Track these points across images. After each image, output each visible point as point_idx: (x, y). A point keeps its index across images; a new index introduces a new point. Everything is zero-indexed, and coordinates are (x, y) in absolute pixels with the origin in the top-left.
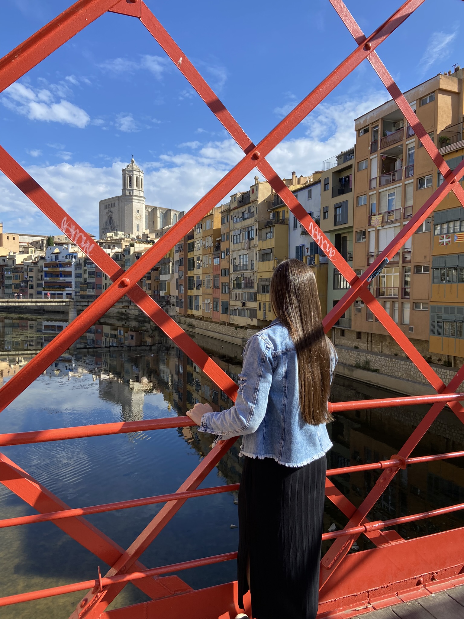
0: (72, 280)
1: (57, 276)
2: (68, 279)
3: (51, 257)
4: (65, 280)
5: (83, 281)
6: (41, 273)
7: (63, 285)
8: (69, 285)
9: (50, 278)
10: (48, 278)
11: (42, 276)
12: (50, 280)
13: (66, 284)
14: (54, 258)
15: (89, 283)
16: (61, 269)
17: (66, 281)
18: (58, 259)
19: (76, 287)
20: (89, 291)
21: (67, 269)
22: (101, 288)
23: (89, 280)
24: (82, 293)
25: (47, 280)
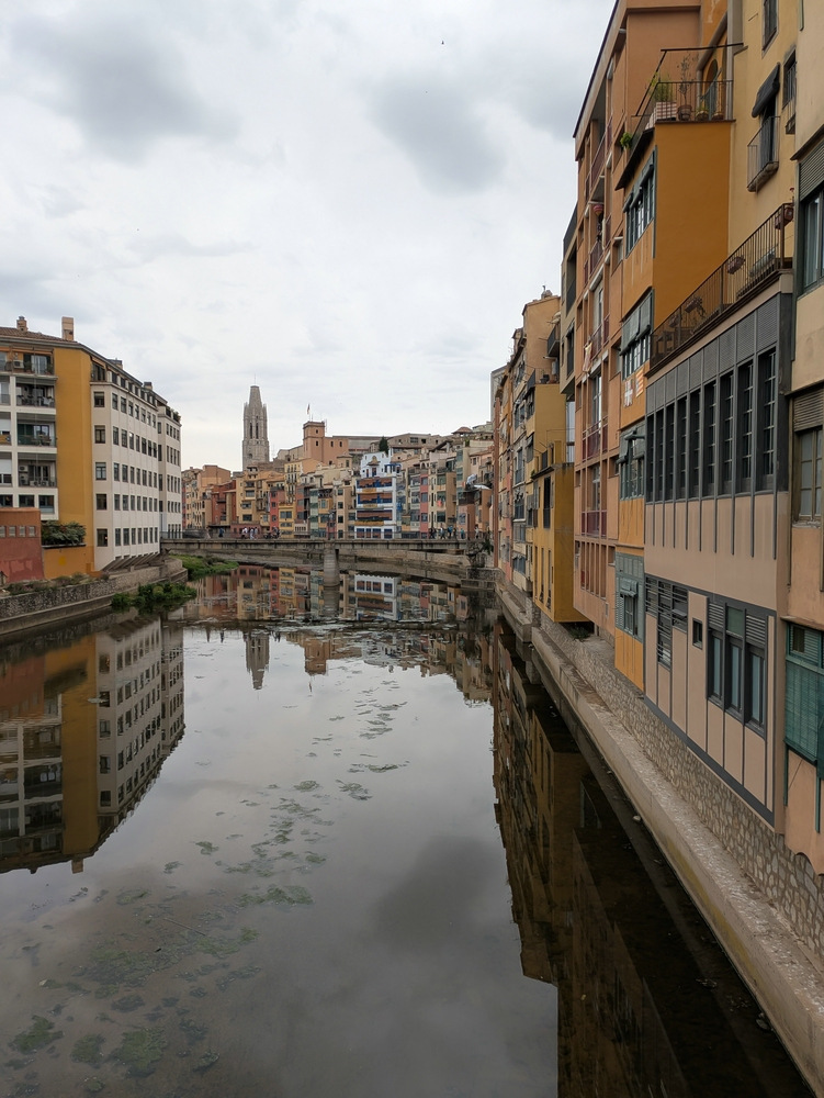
0: (392, 506)
1: (374, 501)
2: (386, 506)
3: (367, 470)
4: (383, 508)
5: (406, 509)
6: (355, 497)
7: (380, 515)
9: (367, 505)
10: (362, 505)
11: (355, 501)
12: (365, 508)
13: (385, 515)
14: (370, 472)
15: (413, 511)
16: (379, 490)
18: (376, 474)
19: (398, 519)
20: (413, 525)
21: (386, 489)
22: (426, 520)
23: (413, 506)
24: (405, 529)
25: (361, 508)
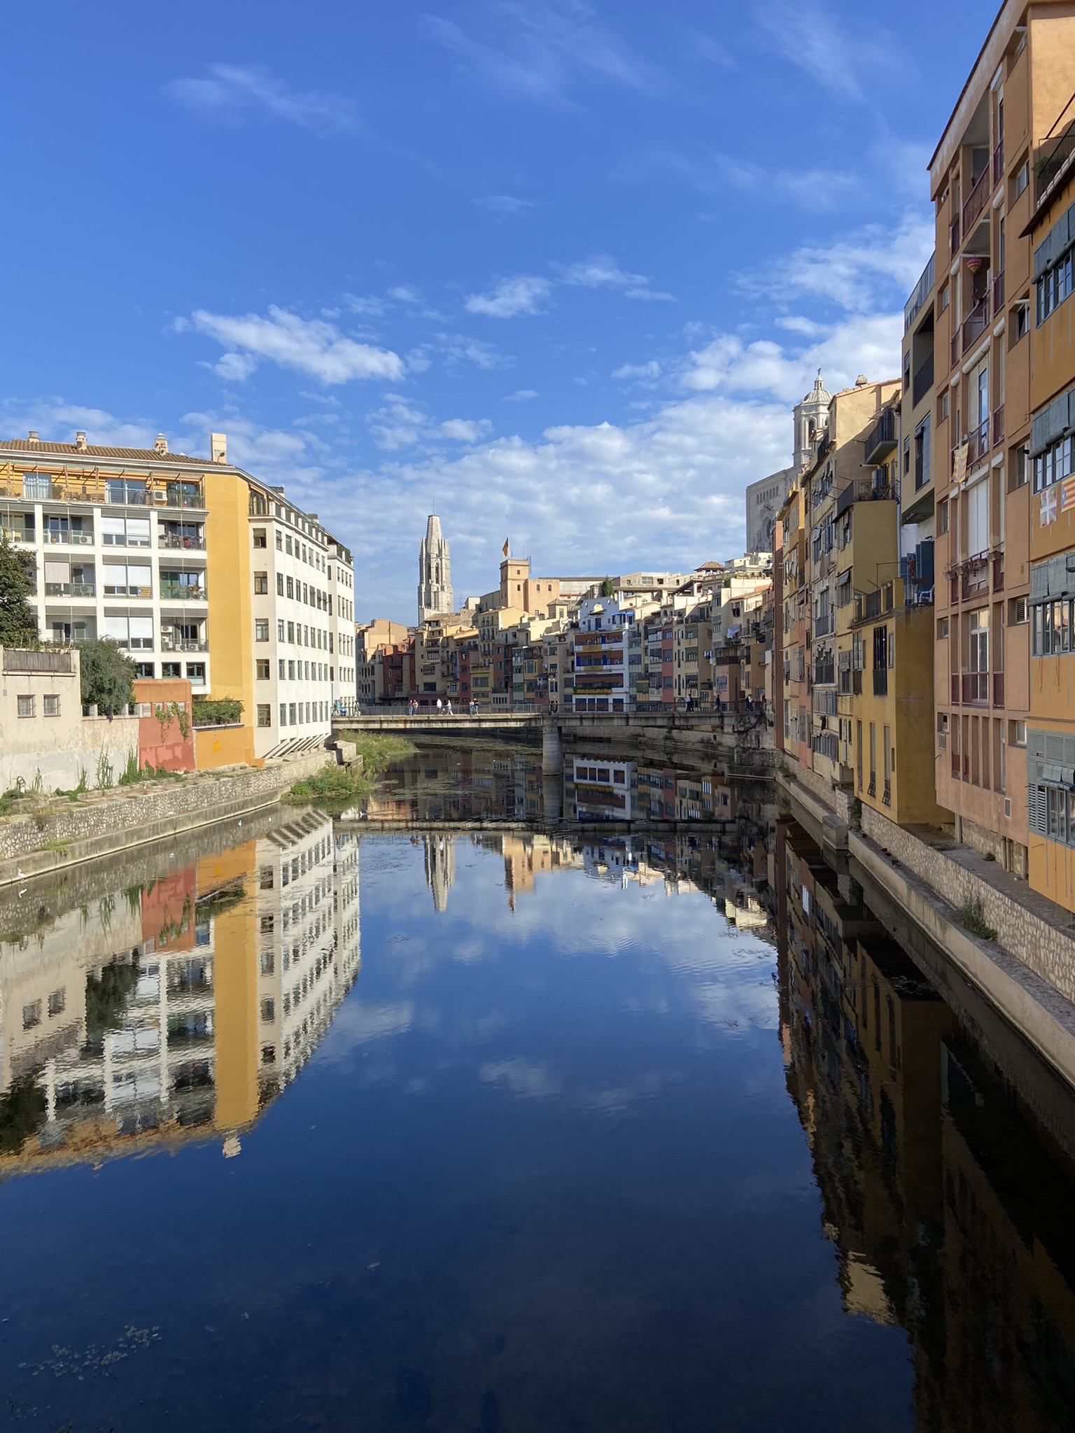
0: (623, 669)
1: (598, 662)
2: (616, 669)
3: (589, 621)
4: (611, 671)
5: (643, 672)
6: (572, 657)
7: (608, 680)
8: (616, 681)
9: (588, 668)
10: (582, 668)
11: (573, 662)
12: (585, 671)
13: (613, 680)
14: (593, 623)
15: (652, 675)
16: (605, 647)
17: (613, 672)
18: (600, 627)
19: (631, 686)
20: (652, 693)
21: (615, 646)
22: (671, 686)
23: (651, 668)
24: (641, 698)
25: (580, 671)
